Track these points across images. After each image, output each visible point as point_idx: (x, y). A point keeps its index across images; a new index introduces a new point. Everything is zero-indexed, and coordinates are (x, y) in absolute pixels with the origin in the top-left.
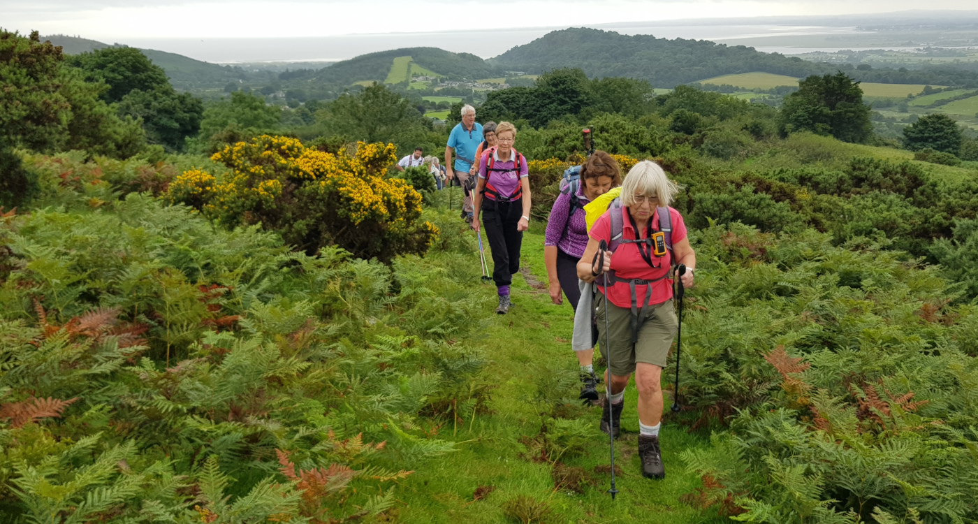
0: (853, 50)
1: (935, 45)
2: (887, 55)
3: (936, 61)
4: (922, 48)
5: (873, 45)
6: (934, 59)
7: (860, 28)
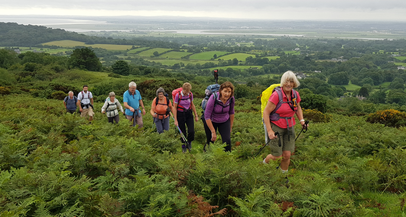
0: (106, 31)
1: (136, 29)
2: (119, 33)
3: (137, 36)
4: (132, 31)
5: (114, 29)
6: (136, 35)
7: (108, 22)
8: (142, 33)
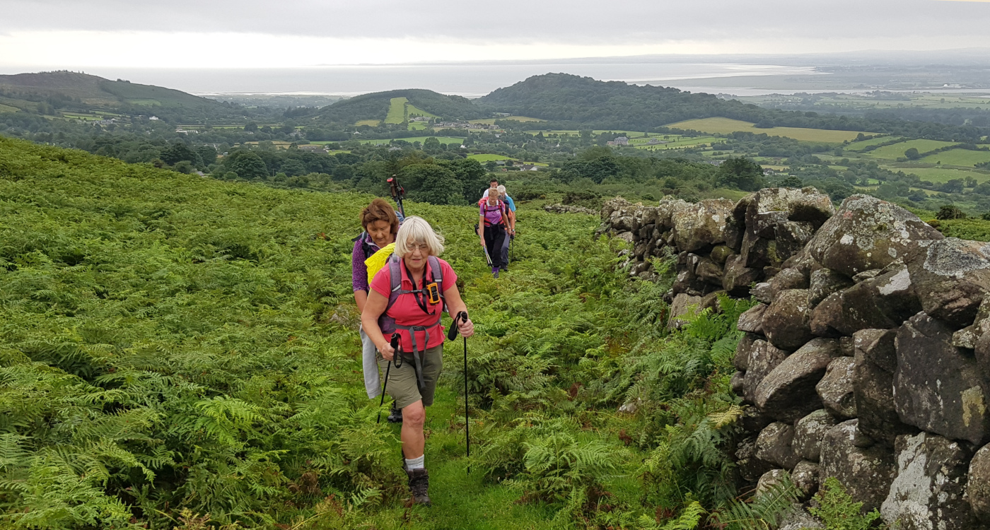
0: (808, 92)
1: (885, 88)
2: (839, 99)
3: (882, 105)
4: (871, 91)
5: (828, 88)
7: (818, 69)
8: (898, 97)
